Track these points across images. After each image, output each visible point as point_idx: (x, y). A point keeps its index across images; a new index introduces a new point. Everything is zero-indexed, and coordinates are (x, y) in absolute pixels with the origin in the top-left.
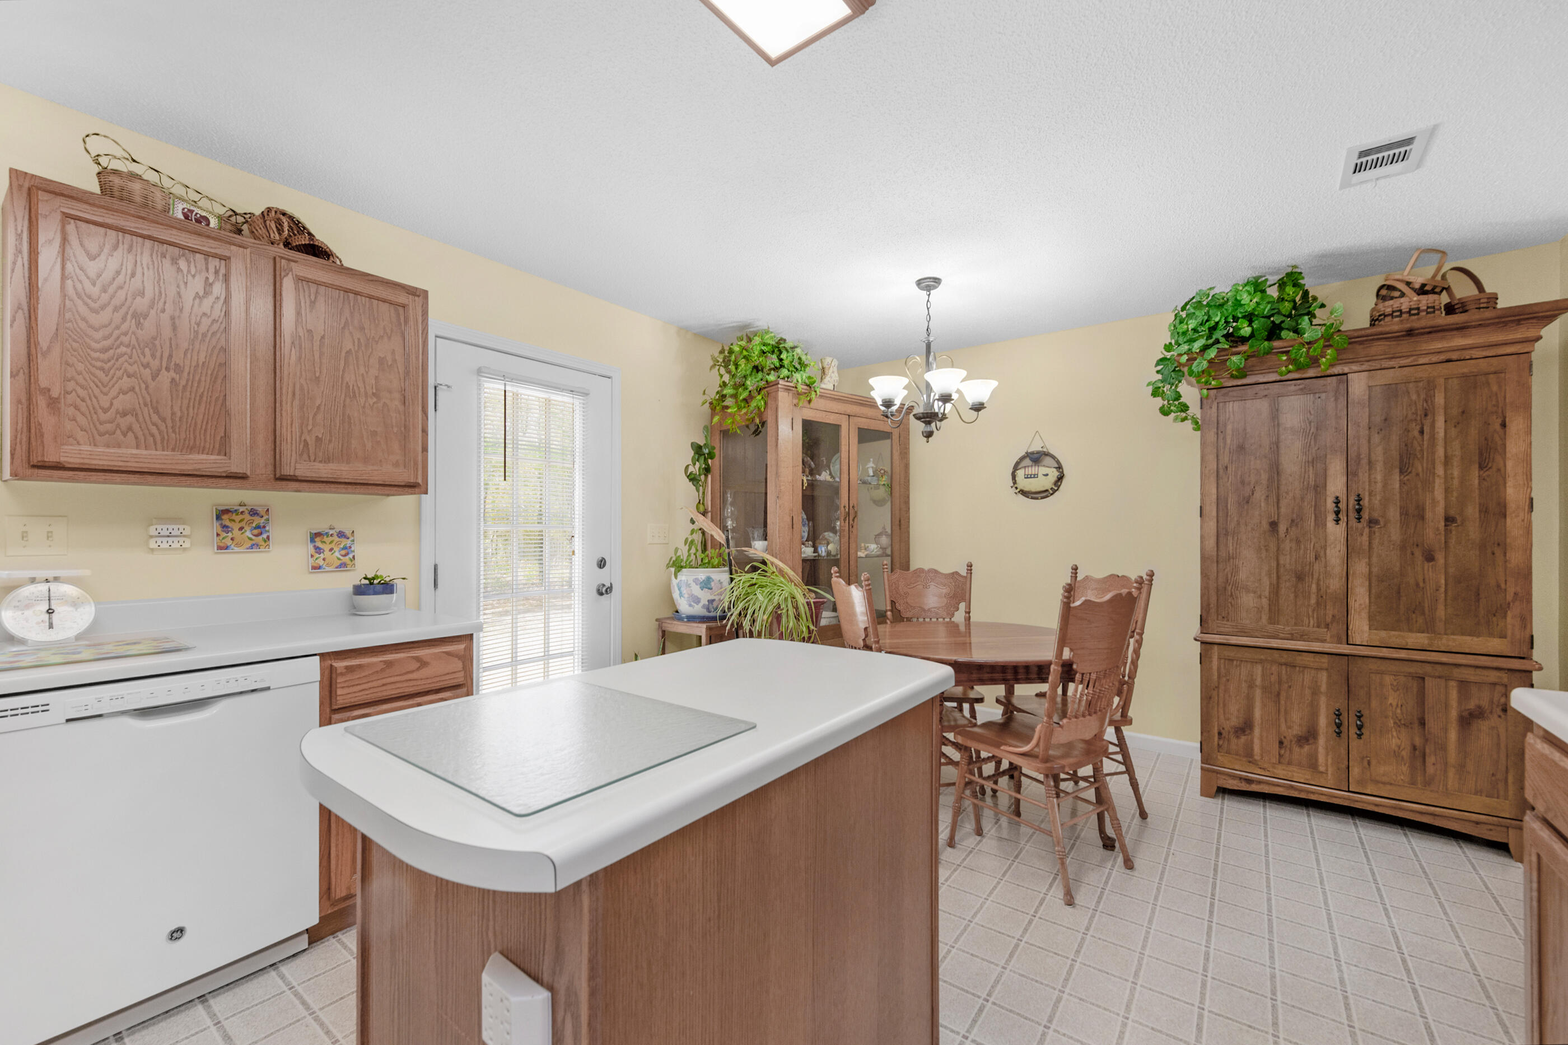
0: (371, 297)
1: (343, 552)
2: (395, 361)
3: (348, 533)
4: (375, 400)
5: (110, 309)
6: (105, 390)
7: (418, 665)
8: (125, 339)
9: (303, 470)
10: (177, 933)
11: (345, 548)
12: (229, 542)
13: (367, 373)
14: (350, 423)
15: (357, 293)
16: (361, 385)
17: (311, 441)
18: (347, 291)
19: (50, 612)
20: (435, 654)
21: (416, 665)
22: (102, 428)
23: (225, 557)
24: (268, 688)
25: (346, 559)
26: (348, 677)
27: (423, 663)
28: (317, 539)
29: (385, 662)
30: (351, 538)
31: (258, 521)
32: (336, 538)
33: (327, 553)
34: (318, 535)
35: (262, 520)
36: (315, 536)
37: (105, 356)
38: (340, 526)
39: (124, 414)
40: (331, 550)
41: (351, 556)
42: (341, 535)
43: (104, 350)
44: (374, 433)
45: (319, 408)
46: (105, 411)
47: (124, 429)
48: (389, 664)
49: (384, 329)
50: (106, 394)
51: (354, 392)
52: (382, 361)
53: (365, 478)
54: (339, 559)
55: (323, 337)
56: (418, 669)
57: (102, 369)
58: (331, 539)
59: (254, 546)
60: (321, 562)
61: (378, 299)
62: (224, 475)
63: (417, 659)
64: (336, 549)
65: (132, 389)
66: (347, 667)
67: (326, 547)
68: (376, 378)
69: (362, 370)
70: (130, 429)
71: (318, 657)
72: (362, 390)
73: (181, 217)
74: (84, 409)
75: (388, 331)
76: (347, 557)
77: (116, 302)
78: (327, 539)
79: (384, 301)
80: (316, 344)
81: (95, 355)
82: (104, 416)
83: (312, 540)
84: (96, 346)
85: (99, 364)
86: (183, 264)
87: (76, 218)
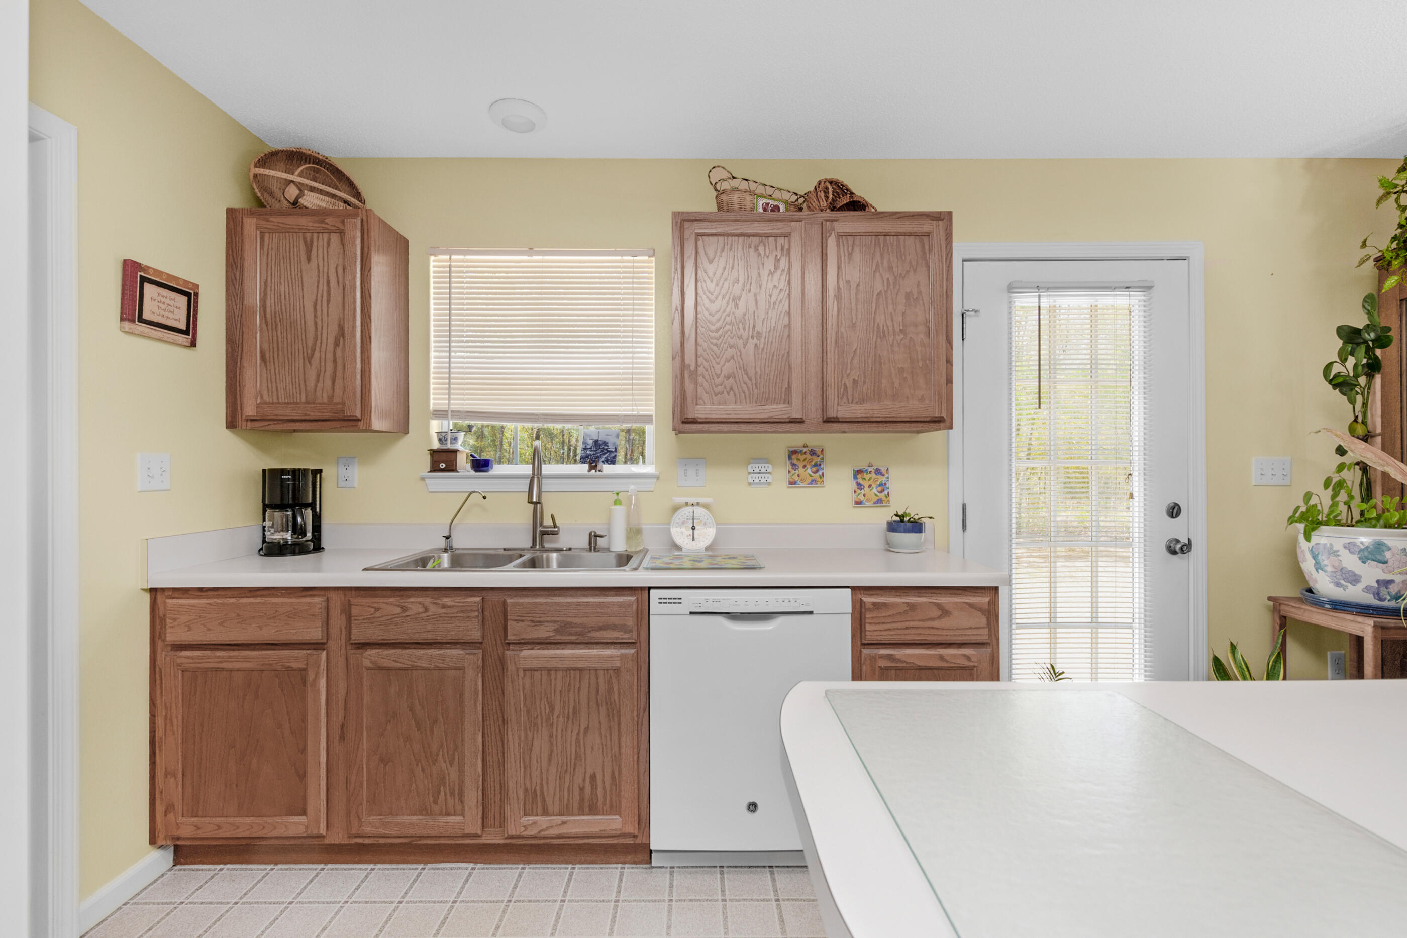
0: (898, 234)
1: (880, 489)
2: (920, 293)
3: (884, 471)
4: (902, 336)
5: (720, 298)
6: (718, 360)
7: (939, 613)
8: (728, 319)
10: (753, 808)
11: (881, 485)
12: (796, 478)
13: (895, 311)
14: (881, 363)
15: (886, 235)
16: (890, 323)
17: (849, 385)
18: (877, 235)
19: (693, 528)
20: (956, 603)
21: (936, 613)
22: (717, 390)
23: (795, 491)
24: (811, 613)
25: (882, 496)
26: (875, 614)
27: (945, 612)
28: (859, 476)
29: (907, 604)
30: (886, 476)
31: (817, 460)
32: (873, 475)
33: (867, 489)
34: (859, 472)
35: (819, 459)
37: (717, 335)
38: (878, 464)
39: (728, 377)
40: (870, 486)
41: (886, 492)
42: (878, 472)
43: (717, 330)
44: (901, 370)
45: (855, 352)
46: (718, 377)
47: (728, 389)
48: (912, 607)
49: (910, 263)
50: (718, 364)
51: (884, 332)
52: (908, 296)
53: (893, 415)
54: (876, 495)
55: (858, 285)
56: (940, 617)
57: (716, 345)
58: (869, 476)
59: (813, 482)
60: (862, 498)
61: (905, 234)
62: (788, 420)
63: (939, 606)
64: (874, 486)
65: (733, 357)
66: (874, 604)
67: (866, 484)
68: (903, 314)
69: (891, 307)
70: (731, 389)
71: (849, 590)
72: (891, 328)
73: (761, 210)
74: (707, 377)
75: (914, 263)
76: (883, 494)
77: (724, 291)
78: (867, 477)
79: (910, 234)
80: (853, 292)
81: (712, 334)
82: (718, 381)
83: (855, 477)
84: (713, 328)
85: (715, 341)
86: (761, 249)
87: (701, 235)
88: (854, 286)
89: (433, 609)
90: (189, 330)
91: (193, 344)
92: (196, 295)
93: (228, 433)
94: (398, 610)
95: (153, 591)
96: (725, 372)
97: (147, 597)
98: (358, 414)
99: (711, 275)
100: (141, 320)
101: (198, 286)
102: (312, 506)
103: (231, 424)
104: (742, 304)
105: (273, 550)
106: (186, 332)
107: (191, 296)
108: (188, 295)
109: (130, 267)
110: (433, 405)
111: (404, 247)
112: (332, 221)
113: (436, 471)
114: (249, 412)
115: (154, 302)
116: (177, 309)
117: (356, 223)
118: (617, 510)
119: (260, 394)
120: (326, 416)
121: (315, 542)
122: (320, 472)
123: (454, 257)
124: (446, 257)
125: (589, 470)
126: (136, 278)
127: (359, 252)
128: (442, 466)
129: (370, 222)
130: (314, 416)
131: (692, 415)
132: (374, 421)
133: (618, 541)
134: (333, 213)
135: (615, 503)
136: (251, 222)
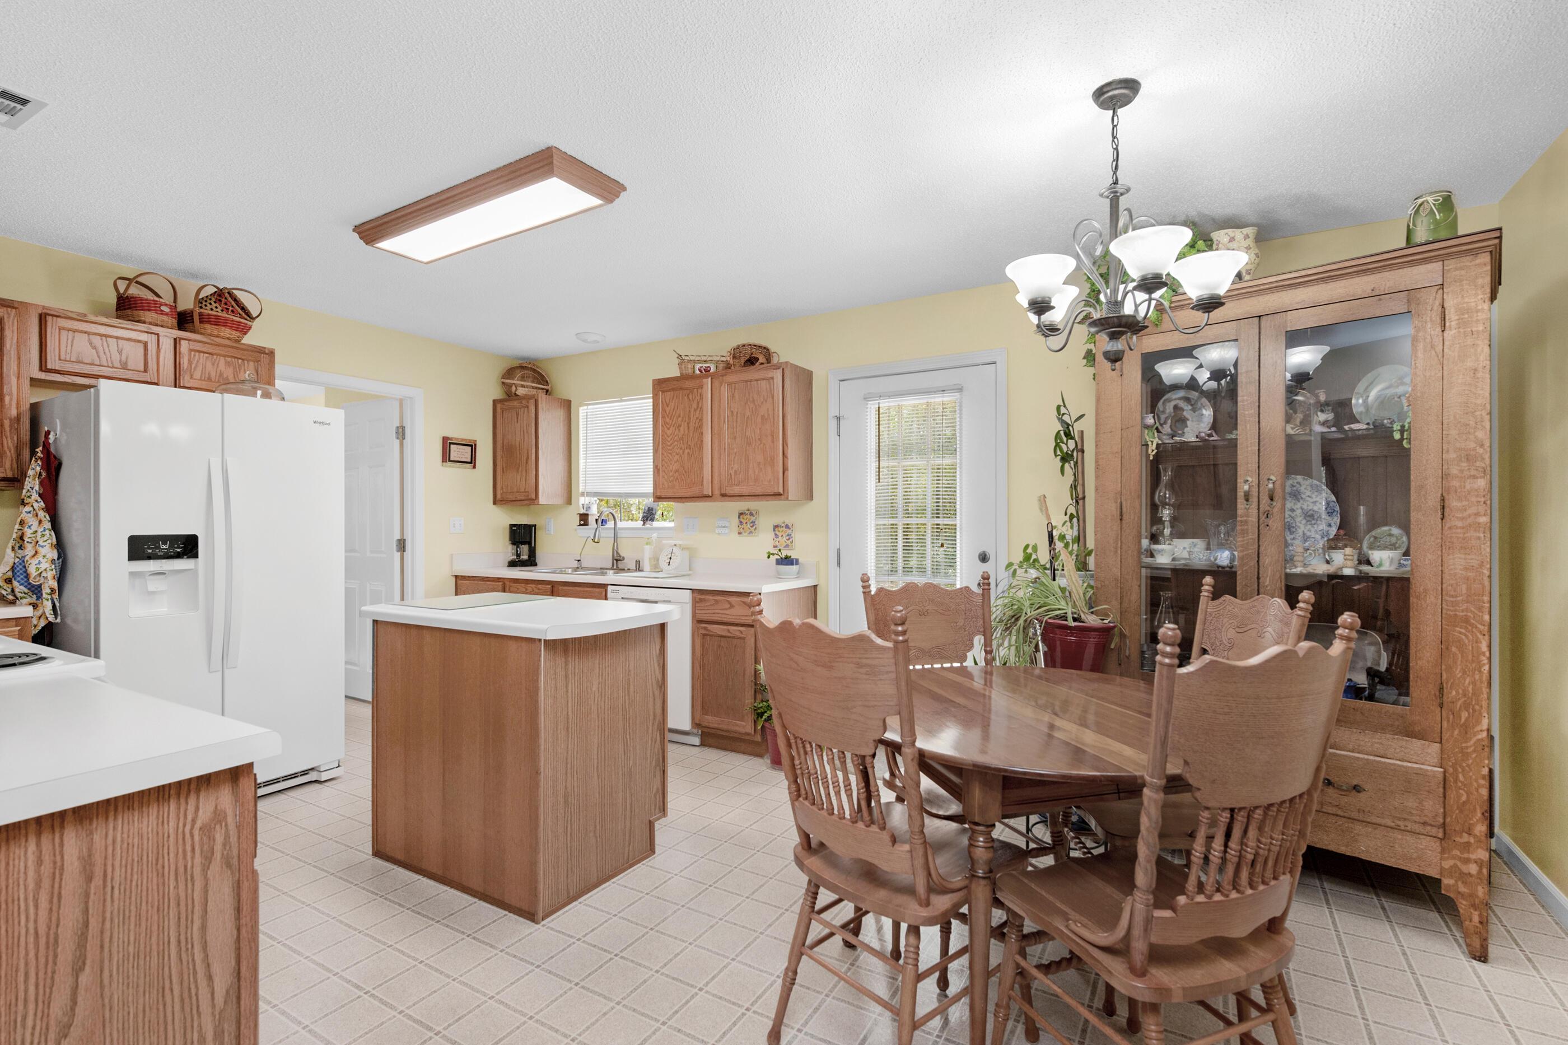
0: (757, 380)
1: (787, 538)
2: (769, 415)
3: (790, 526)
6: (671, 462)
7: (729, 605)
9: (729, 491)
11: (788, 535)
12: (742, 530)
17: (733, 474)
18: (746, 382)
19: (670, 558)
20: (737, 601)
21: (727, 606)
22: (670, 479)
23: (740, 538)
25: (788, 542)
26: (702, 604)
27: (732, 606)
28: (777, 529)
29: (715, 600)
30: (792, 529)
31: (753, 518)
32: (784, 529)
33: (781, 538)
35: (755, 518)
36: (776, 527)
37: (671, 448)
38: (788, 521)
40: (783, 536)
41: (792, 540)
42: (787, 527)
44: (759, 463)
46: (671, 471)
47: (676, 477)
48: (717, 602)
49: (764, 397)
50: (671, 464)
52: (763, 417)
53: (753, 492)
54: (785, 542)
56: (730, 608)
57: (671, 454)
59: (751, 532)
60: (778, 543)
61: (760, 380)
62: (702, 496)
63: (729, 602)
65: (678, 460)
66: (700, 599)
67: (780, 534)
68: (762, 429)
69: (755, 425)
71: (691, 590)
72: (755, 438)
73: (698, 371)
74: (666, 472)
75: (766, 397)
78: (781, 529)
79: (763, 379)
80: (735, 417)
81: (668, 448)
82: (671, 473)
83: (774, 530)
84: (669, 444)
85: (669, 451)
86: (691, 396)
87: (663, 392)
88: (735, 414)
90: (472, 462)
91: (474, 467)
92: (475, 445)
93: (494, 507)
95: (456, 577)
96: (674, 468)
97: (454, 578)
98: (533, 497)
99: (667, 412)
100: (450, 461)
101: (476, 440)
102: (529, 543)
103: (495, 503)
104: (682, 429)
105: (512, 564)
106: (471, 463)
107: (473, 447)
108: (471, 446)
109: (445, 439)
110: (581, 489)
111: (567, 405)
112: (524, 402)
113: (580, 525)
114: (499, 497)
115: (456, 452)
116: (465, 453)
117: (533, 401)
118: (647, 548)
119: (502, 488)
120: (523, 498)
121: (531, 562)
122: (535, 526)
123: (589, 407)
124: (585, 407)
125: (644, 524)
126: (447, 444)
127: (534, 416)
128: (582, 522)
129: (540, 399)
130: (519, 498)
131: (658, 494)
132: (542, 500)
133: (646, 565)
134: (527, 398)
135: (647, 544)
136: (499, 406)
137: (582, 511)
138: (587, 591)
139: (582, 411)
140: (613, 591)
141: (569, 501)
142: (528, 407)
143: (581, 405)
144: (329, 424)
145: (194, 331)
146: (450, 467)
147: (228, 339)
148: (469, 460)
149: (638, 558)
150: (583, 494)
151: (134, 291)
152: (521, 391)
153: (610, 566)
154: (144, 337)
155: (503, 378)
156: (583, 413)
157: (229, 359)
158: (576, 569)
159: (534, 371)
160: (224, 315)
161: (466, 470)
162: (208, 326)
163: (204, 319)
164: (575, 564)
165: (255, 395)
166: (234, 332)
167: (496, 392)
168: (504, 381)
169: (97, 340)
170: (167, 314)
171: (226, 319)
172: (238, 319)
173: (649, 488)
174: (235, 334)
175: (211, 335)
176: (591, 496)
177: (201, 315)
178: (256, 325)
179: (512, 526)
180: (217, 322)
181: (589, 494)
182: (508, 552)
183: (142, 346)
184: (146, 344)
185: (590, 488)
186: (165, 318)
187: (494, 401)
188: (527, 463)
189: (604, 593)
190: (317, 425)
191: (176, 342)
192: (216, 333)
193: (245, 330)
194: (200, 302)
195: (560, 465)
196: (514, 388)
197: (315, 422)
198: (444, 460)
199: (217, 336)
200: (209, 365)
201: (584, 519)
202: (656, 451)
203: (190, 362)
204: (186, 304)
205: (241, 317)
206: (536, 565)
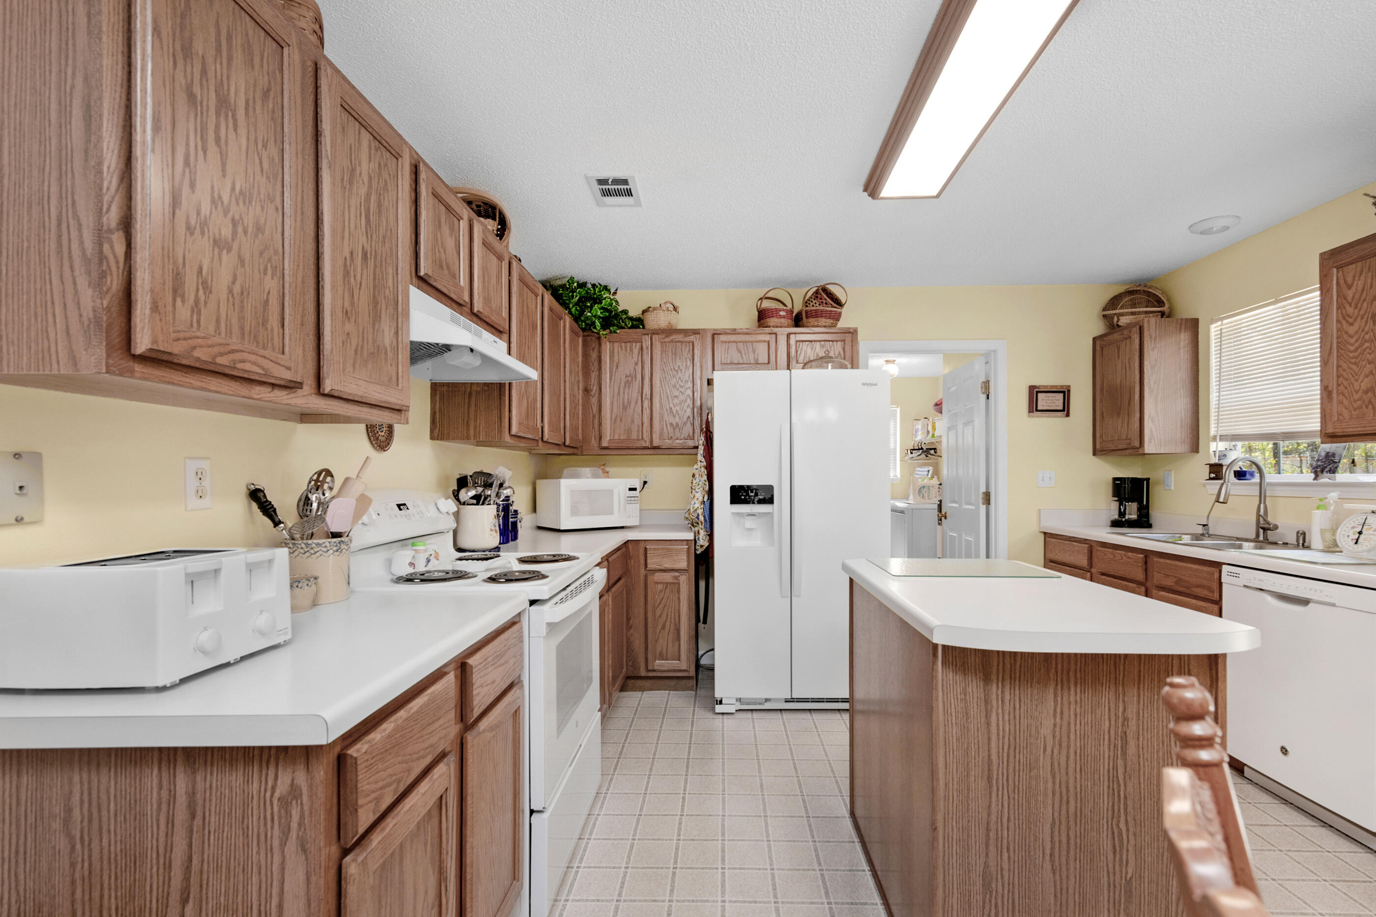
5: (1359, 319)
6: (1356, 377)
8: (1367, 337)
10: (1284, 751)
19: (1360, 533)
22: (1355, 405)
37: (1356, 354)
43: (1357, 349)
46: (1357, 392)
47: (1367, 403)
50: (1357, 380)
57: (1355, 363)
70: (1370, 402)
74: (1346, 395)
77: (1362, 312)
81: (1351, 355)
82: (1356, 397)
84: (1352, 348)
85: (1353, 360)
87: (1338, 268)
89: (1124, 558)
90: (1065, 410)
91: (1068, 415)
92: (1069, 391)
93: (1094, 458)
94: (1112, 556)
95: (1045, 533)
96: (1364, 386)
97: (1042, 536)
98: (1137, 445)
99: (1350, 299)
100: (1037, 410)
101: (1069, 386)
102: (1139, 500)
103: (1094, 454)
105: (1115, 524)
106: (1063, 410)
107: (1065, 393)
108: (1064, 392)
109: (1032, 388)
110: (1213, 432)
111: (1193, 325)
112: (1125, 332)
113: (1211, 479)
114: (1098, 447)
115: (1044, 401)
116: (1057, 401)
117: (1136, 330)
118: (1317, 514)
119: (1101, 436)
120: (1125, 446)
121: (1143, 522)
122: (1148, 480)
123: (1225, 322)
124: (1219, 323)
125: (1315, 479)
126: (1034, 392)
127: (1138, 347)
128: (1213, 475)
129: (1146, 325)
130: (1120, 447)
131: (1330, 430)
132: (1149, 448)
133: (1316, 540)
134: (1130, 326)
135: (1318, 508)
136: (1098, 343)
137: (1215, 460)
138: (1191, 569)
139: (1214, 329)
140: (1231, 574)
141: (1195, 448)
142: (1130, 338)
143: (1213, 321)
144: (876, 385)
145: (803, 326)
146: (1038, 416)
147: (825, 327)
148: (1061, 408)
149: (1302, 528)
150: (1214, 439)
151: (766, 304)
152: (1124, 321)
153: (1253, 536)
154: (767, 338)
155: (1104, 310)
156: (1213, 331)
157: (823, 343)
158: (1197, 537)
159: (1149, 294)
160: (821, 308)
161: (1057, 421)
162: (811, 320)
163: (809, 315)
164: (1200, 530)
165: (827, 368)
166: (828, 320)
167: (1098, 328)
168: (1106, 313)
169: (741, 345)
170: (784, 317)
171: (822, 311)
172: (830, 309)
173: (1315, 424)
174: (829, 322)
175: (813, 326)
176: (1227, 440)
177: (806, 312)
178: (844, 311)
179: (1115, 479)
180: (817, 314)
181: (1223, 438)
182: (1112, 510)
183: (766, 344)
184: (769, 342)
185: (1225, 430)
186: (783, 320)
187: (1094, 339)
188: (1129, 404)
189: (1216, 575)
190: (865, 387)
191: (788, 335)
192: (816, 324)
193: (837, 317)
194: (806, 303)
195: (1181, 404)
196: (1116, 319)
197: (864, 384)
198: (1031, 411)
199: (817, 326)
200: (809, 349)
201: (1216, 471)
202: (1325, 363)
203: (797, 352)
204: (798, 307)
205: (833, 307)
206: (1149, 526)
